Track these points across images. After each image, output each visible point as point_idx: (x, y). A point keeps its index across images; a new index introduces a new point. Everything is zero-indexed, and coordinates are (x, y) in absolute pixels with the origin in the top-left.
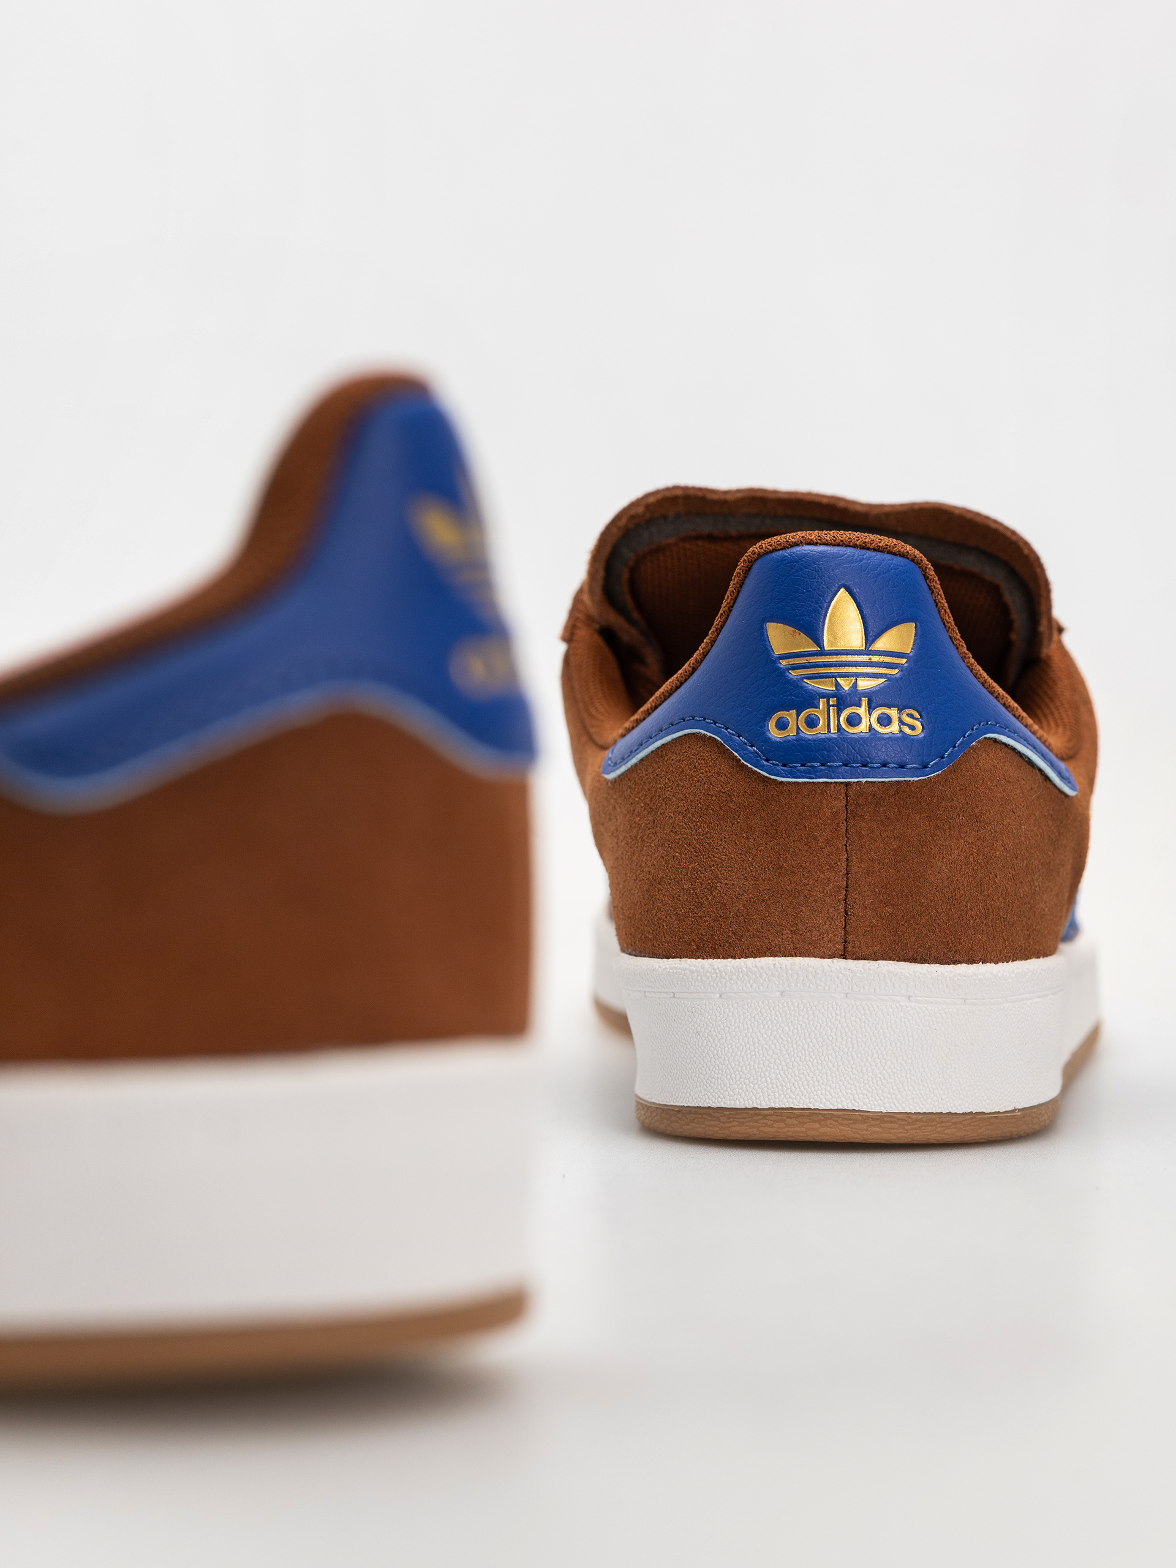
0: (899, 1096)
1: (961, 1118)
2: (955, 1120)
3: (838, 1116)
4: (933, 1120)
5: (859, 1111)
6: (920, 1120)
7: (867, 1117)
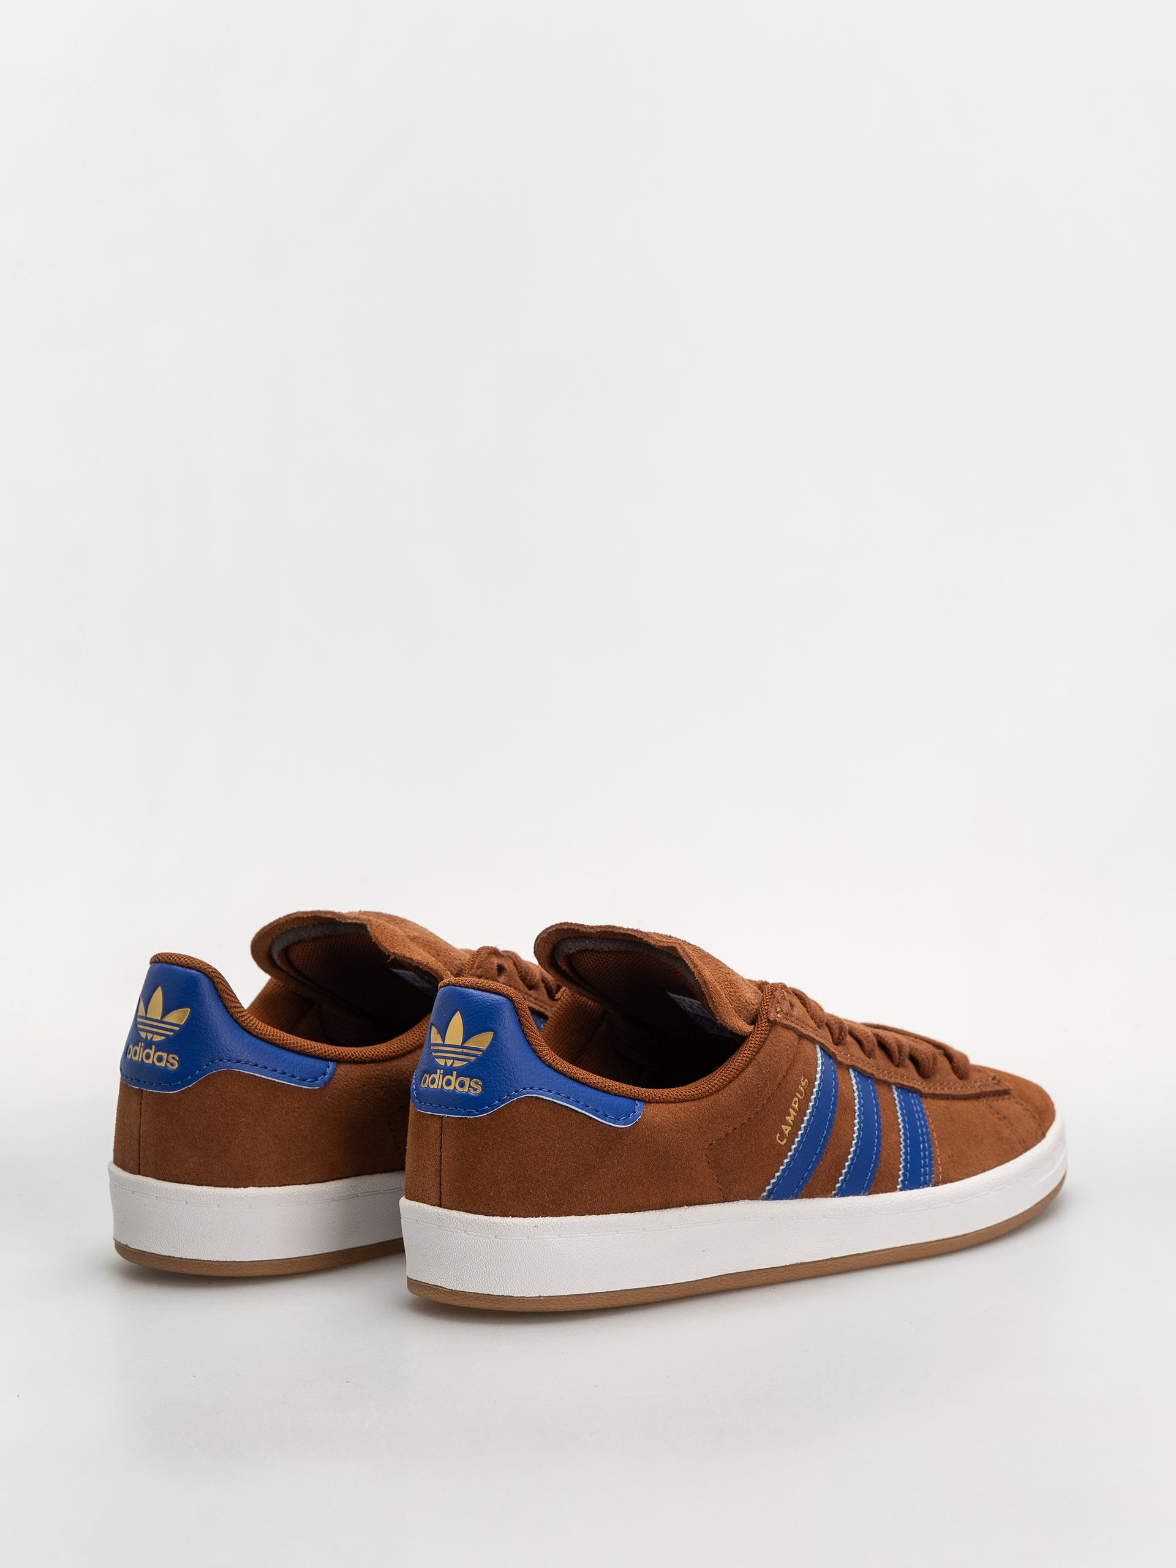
0: (461, 1283)
1: (497, 1298)
2: (492, 1299)
3: (435, 1289)
4: (480, 1297)
5: (443, 1287)
6: (472, 1296)
7: (446, 1291)
